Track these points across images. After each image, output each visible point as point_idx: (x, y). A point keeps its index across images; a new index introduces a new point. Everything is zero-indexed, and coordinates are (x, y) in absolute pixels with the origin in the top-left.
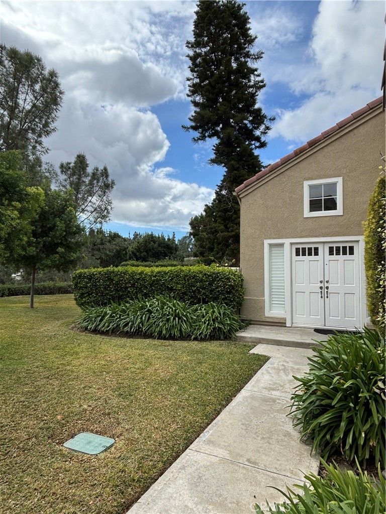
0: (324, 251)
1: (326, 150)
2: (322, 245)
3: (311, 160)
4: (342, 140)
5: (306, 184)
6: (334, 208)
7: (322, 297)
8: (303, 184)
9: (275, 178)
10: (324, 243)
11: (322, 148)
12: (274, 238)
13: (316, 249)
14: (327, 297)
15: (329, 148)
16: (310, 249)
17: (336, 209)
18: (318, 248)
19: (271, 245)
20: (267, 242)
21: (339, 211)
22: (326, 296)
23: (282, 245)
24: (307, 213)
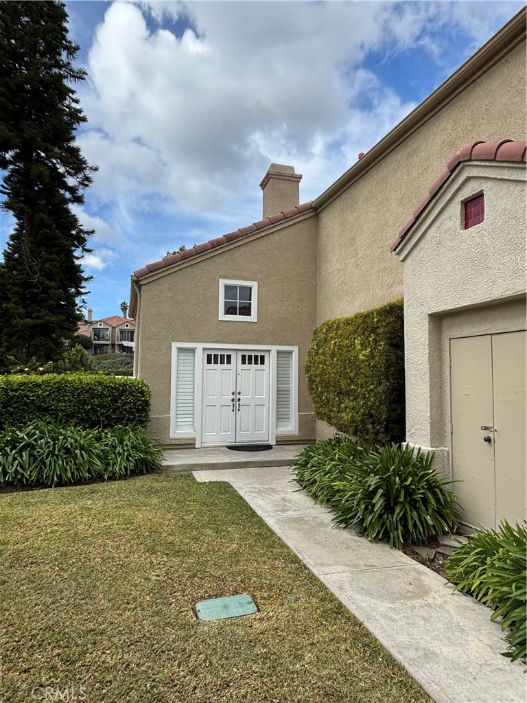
0: (236, 359)
1: (242, 249)
2: (235, 352)
3: (227, 256)
4: (259, 242)
5: (222, 282)
6: (249, 314)
7: (233, 411)
8: (218, 281)
9: (187, 269)
10: (237, 350)
11: (239, 246)
12: (184, 341)
13: (229, 357)
14: (239, 410)
15: (246, 248)
16: (222, 356)
17: (250, 315)
18: (230, 356)
19: (180, 350)
20: (175, 345)
21: (253, 317)
22: (237, 409)
23: (193, 350)
24: (222, 316)
